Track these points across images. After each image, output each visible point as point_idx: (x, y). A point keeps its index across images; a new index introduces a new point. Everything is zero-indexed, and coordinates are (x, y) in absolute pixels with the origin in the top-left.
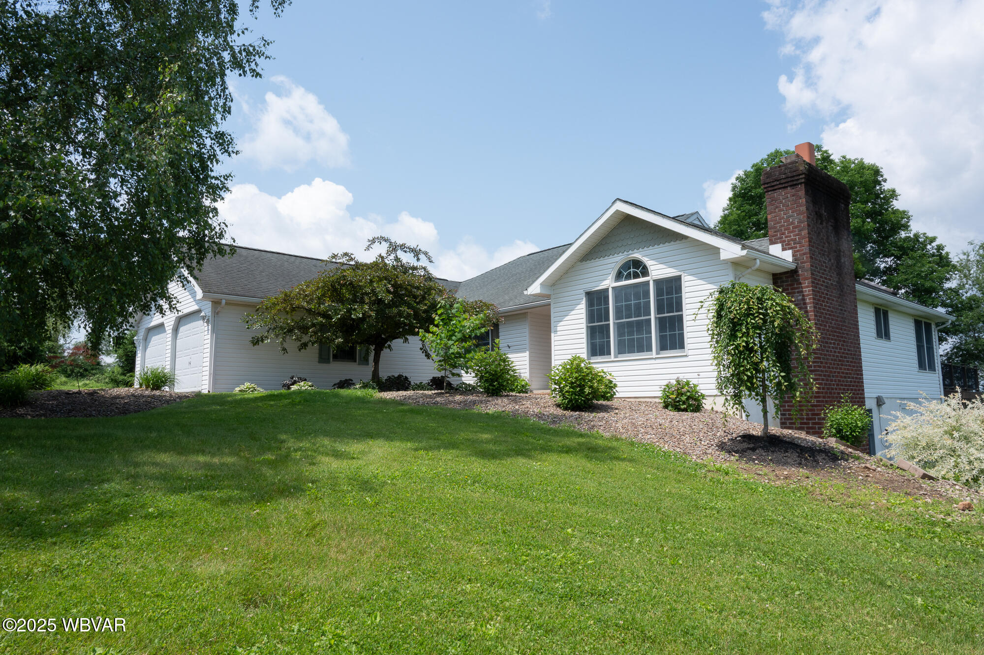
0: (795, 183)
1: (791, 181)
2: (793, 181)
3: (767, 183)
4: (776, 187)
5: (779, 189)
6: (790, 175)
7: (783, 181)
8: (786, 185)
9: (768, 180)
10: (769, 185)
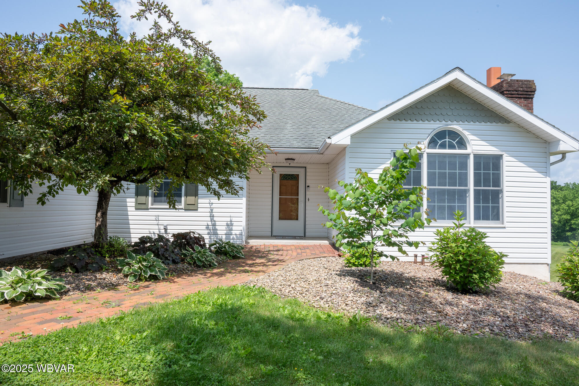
0: (528, 96)
1: (525, 94)
2: (527, 95)
3: (509, 91)
4: (514, 96)
5: (517, 98)
6: (526, 89)
7: (520, 93)
8: (522, 96)
9: (510, 89)
10: (509, 93)
